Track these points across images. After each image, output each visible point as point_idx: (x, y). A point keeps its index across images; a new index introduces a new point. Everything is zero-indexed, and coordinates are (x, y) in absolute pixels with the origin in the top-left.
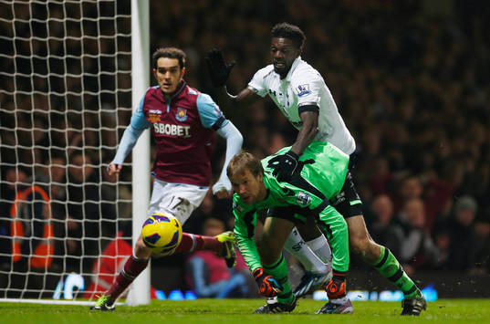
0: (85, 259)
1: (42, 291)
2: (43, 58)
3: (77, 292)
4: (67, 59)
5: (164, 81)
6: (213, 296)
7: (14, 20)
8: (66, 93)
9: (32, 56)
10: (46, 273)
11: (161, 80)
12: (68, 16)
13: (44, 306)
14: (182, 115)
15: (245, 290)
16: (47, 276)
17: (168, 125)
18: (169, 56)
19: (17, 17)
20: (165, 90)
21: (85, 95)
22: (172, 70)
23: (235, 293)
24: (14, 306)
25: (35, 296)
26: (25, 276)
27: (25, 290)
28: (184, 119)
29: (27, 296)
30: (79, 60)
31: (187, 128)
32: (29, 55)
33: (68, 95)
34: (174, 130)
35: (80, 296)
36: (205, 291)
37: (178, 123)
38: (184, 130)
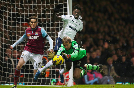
0: (56, 75)
1: (46, 83)
2: (45, 23)
3: (55, 83)
4: (51, 23)
5: (33, 25)
6: (90, 84)
7: (37, 14)
8: (51, 32)
9: (42, 23)
10: (47, 78)
11: (32, 25)
12: (51, 12)
13: (46, 87)
14: (37, 34)
15: (98, 82)
16: (47, 79)
17: (33, 37)
18: (34, 19)
19: (38, 13)
20: (33, 28)
21: (56, 33)
22: (35, 22)
23: (95, 83)
24: (38, 87)
25: (44, 84)
26: (41, 79)
27: (41, 83)
28: (37, 35)
29: (42, 84)
30: (54, 24)
31: (38, 37)
32: (41, 22)
33: (51, 33)
34: (35, 38)
35: (55, 84)
36: (88, 83)
37: (35, 36)
38: (37, 37)
